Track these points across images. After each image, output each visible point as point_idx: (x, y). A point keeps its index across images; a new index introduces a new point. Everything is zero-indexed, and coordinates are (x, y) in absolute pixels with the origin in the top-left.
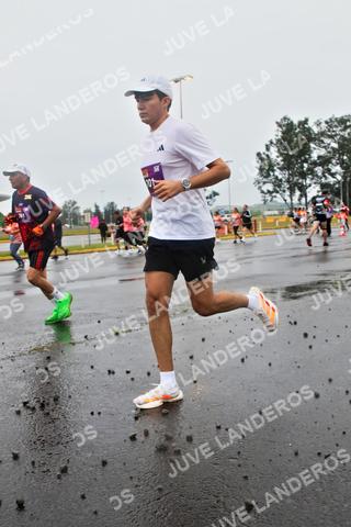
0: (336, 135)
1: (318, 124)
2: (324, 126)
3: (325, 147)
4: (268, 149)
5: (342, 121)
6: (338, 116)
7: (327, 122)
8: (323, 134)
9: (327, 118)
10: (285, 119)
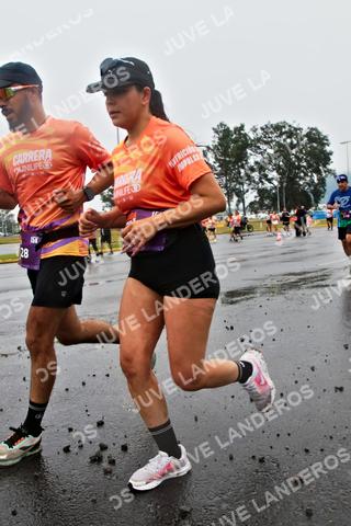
0: (272, 141)
1: (255, 130)
2: (260, 132)
3: (261, 153)
4: (205, 155)
5: (278, 128)
6: (274, 122)
7: (262, 129)
8: (259, 140)
9: (263, 125)
10: (221, 124)
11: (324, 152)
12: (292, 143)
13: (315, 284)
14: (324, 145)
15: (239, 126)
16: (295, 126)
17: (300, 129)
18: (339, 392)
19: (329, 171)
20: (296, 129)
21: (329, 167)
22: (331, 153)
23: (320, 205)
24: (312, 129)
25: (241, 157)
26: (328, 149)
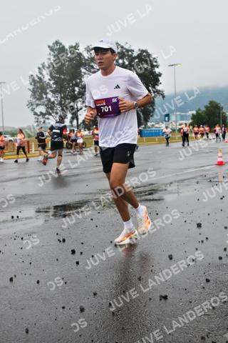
4: (40, 72)
8: (92, 59)
10: (57, 43)
11: (153, 73)
12: (124, 63)
13: (143, 198)
14: (153, 66)
15: (74, 45)
16: (127, 47)
17: (132, 51)
18: (163, 300)
19: (158, 92)
20: (128, 51)
21: (159, 88)
22: (160, 75)
23: (149, 124)
24: (143, 51)
25: (75, 76)
26: (157, 70)
